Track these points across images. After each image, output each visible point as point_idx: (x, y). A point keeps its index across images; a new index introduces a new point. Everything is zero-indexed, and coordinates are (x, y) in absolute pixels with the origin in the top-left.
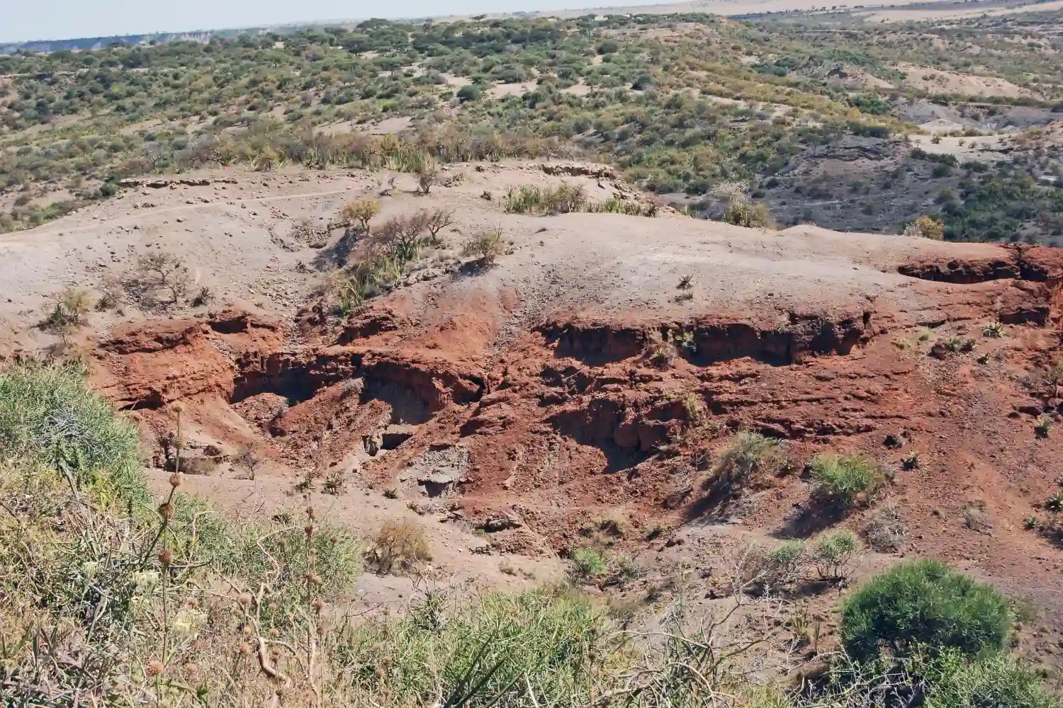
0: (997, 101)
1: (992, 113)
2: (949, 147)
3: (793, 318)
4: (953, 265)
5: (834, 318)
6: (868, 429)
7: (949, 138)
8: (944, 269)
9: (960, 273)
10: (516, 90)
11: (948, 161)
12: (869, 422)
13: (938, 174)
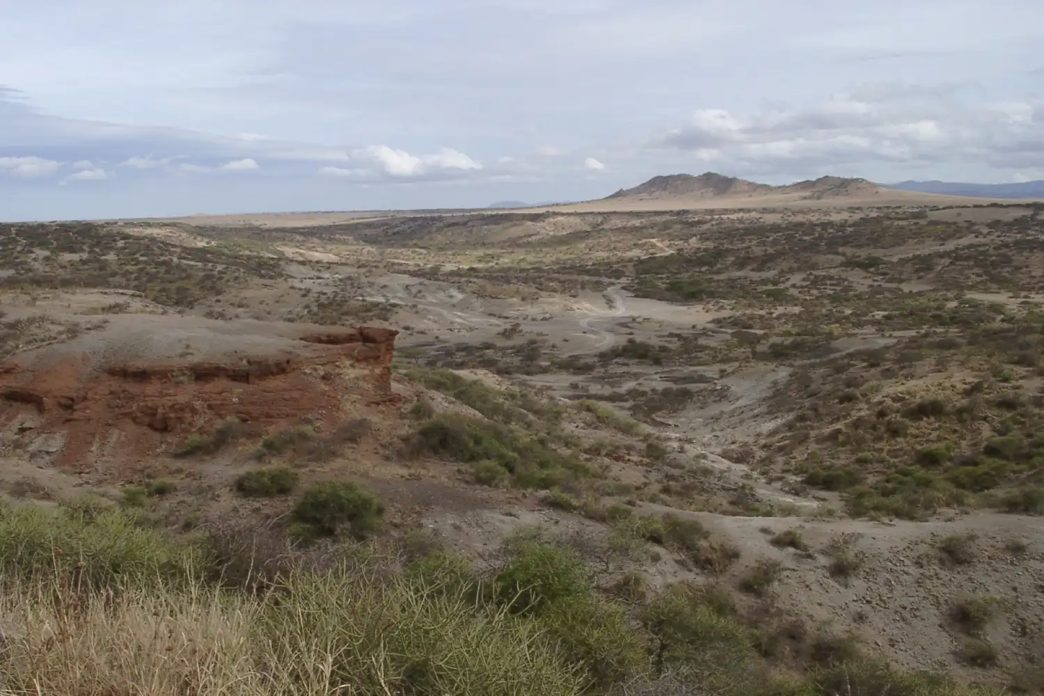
0: (330, 263)
1: (329, 268)
2: (308, 284)
3: (249, 362)
4: (329, 336)
5: (270, 362)
6: (294, 415)
7: (308, 280)
8: (323, 338)
9: (333, 340)
10: (75, 257)
11: (308, 291)
12: (294, 412)
13: (304, 296)
